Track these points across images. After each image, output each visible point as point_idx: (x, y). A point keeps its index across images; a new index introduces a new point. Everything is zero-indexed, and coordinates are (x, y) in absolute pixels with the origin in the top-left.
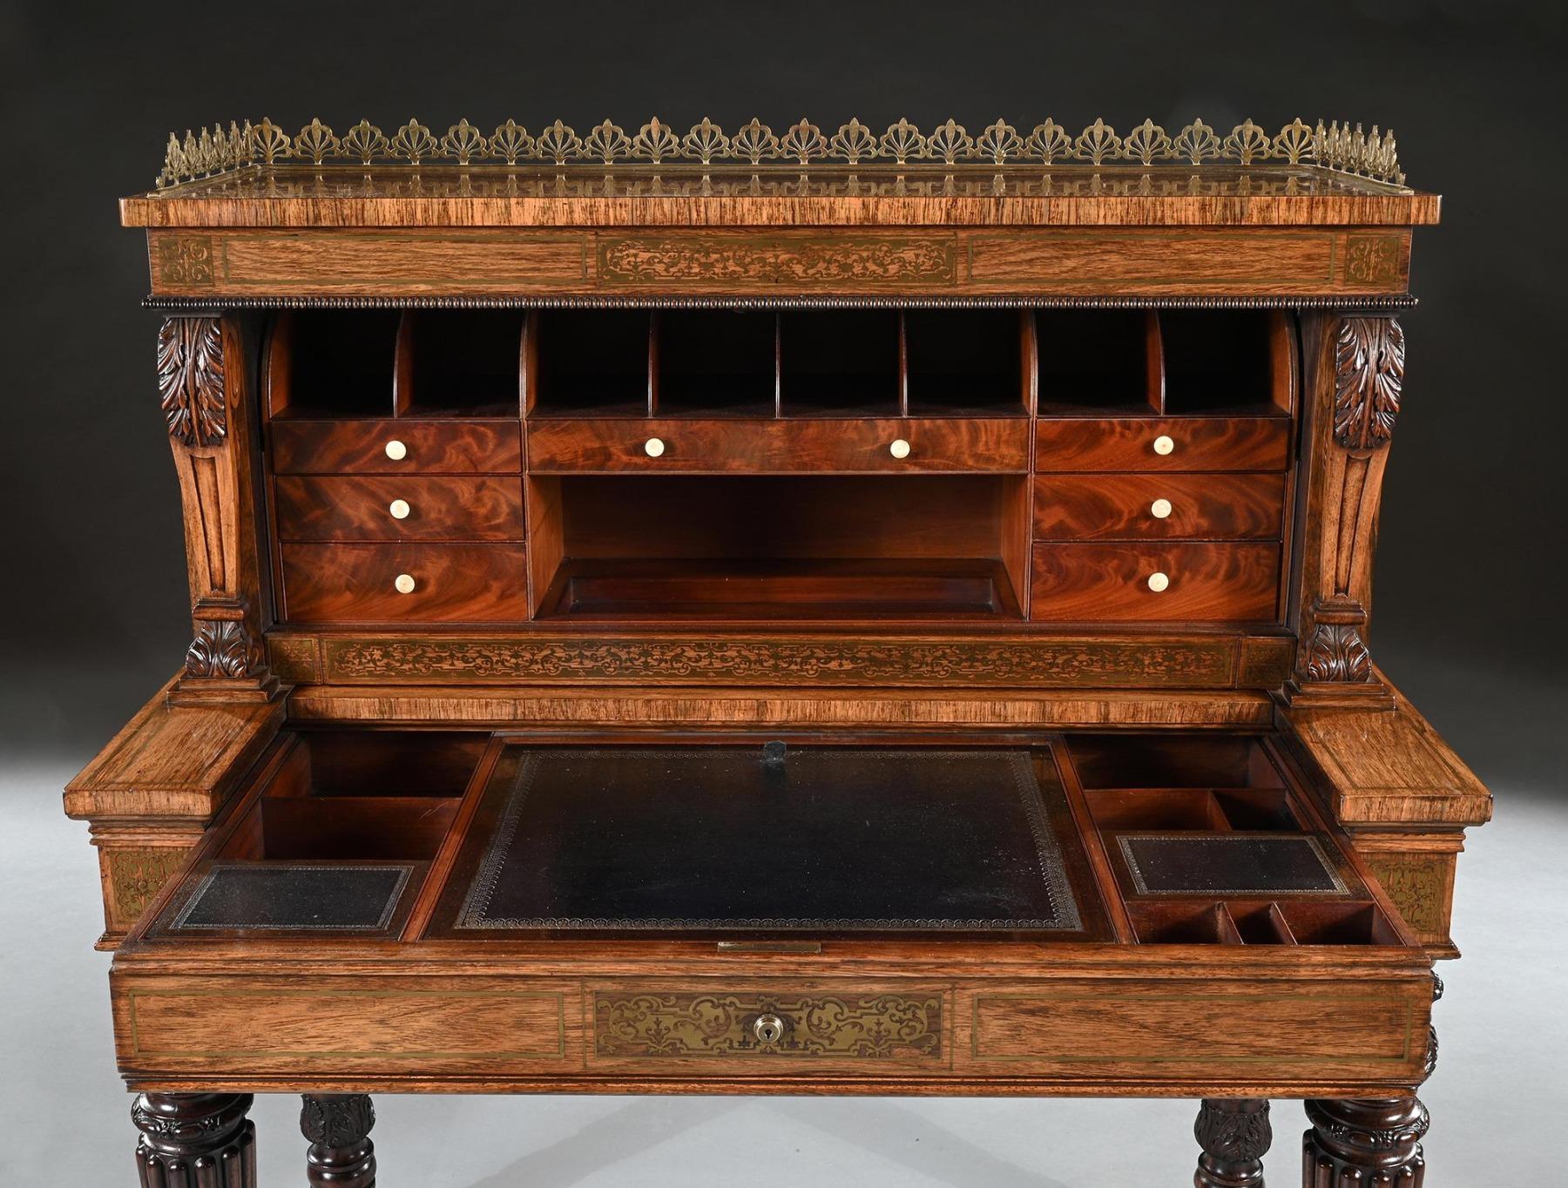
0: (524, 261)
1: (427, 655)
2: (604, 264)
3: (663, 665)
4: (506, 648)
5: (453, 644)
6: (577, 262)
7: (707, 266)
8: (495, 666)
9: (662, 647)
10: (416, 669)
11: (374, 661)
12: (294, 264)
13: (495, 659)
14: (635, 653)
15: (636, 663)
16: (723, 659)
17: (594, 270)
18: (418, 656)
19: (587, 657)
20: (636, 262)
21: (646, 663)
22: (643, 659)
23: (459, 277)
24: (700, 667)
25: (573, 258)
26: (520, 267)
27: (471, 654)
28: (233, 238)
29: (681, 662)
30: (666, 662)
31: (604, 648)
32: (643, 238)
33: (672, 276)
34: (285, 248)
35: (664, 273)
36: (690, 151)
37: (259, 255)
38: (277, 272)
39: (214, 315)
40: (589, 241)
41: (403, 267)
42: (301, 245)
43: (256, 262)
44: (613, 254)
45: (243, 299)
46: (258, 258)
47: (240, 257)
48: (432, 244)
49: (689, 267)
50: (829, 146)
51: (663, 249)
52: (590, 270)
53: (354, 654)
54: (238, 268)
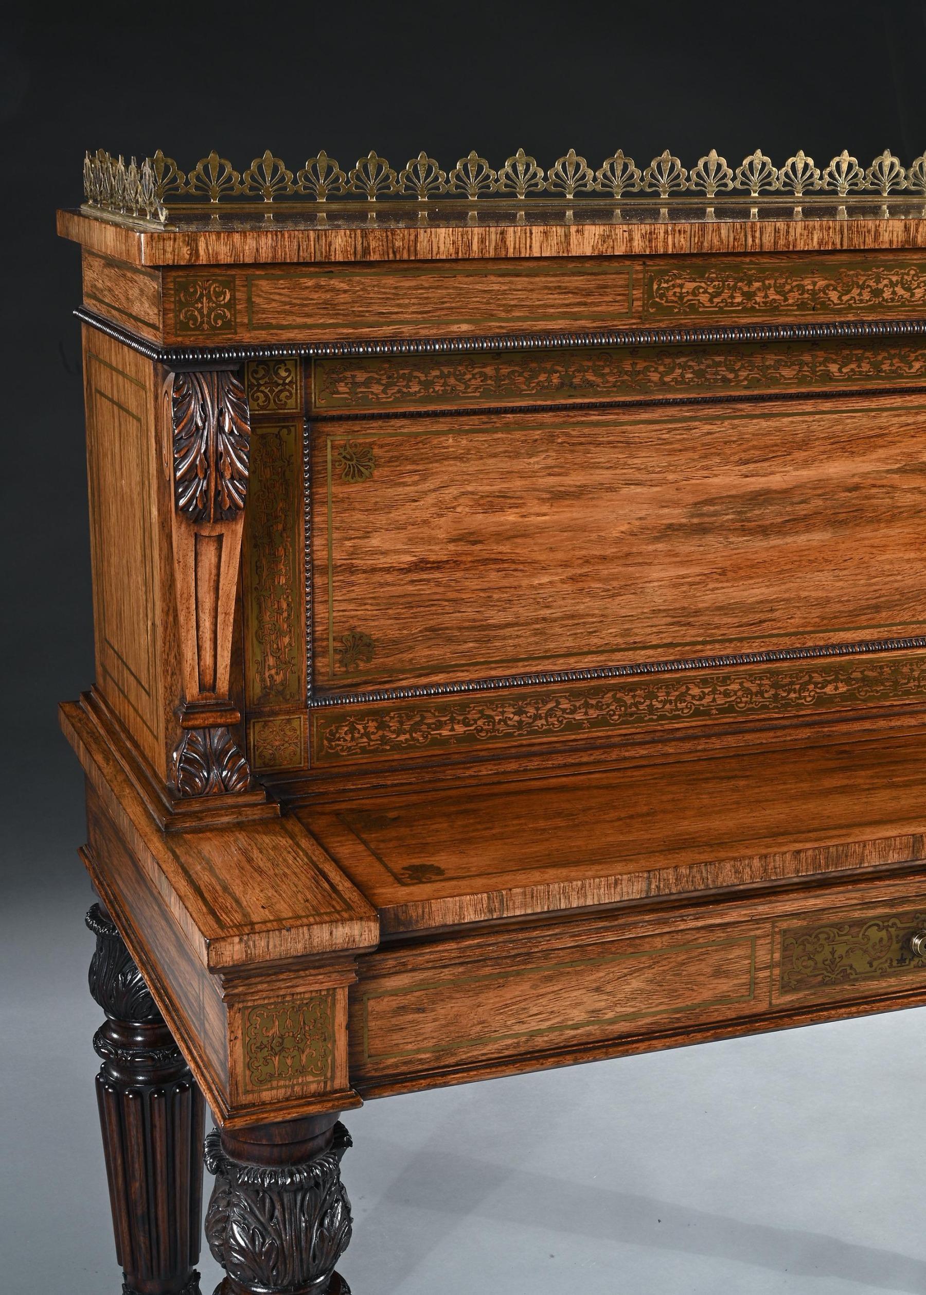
0: (571, 295)
1: (425, 721)
2: (651, 296)
3: (668, 706)
4: (510, 705)
5: (455, 705)
6: (623, 295)
7: (749, 296)
8: (497, 727)
9: (667, 687)
10: (413, 739)
11: (367, 734)
12: (328, 306)
13: (497, 718)
14: (640, 696)
15: (642, 707)
16: (726, 694)
17: (640, 303)
18: (416, 723)
19: (593, 706)
20: (681, 293)
21: (651, 706)
22: (648, 702)
23: (503, 315)
24: (704, 705)
25: (620, 290)
26: (566, 302)
27: (473, 715)
28: (260, 277)
29: (685, 701)
30: (672, 703)
31: (610, 695)
32: (689, 267)
33: (716, 307)
34: (318, 287)
35: (708, 304)
36: (556, 185)
37: (289, 296)
38: (308, 315)
39: (232, 368)
40: (637, 272)
41: (445, 305)
42: (335, 283)
43: (285, 303)
44: (659, 285)
45: (270, 348)
46: (288, 300)
47: (267, 298)
48: (477, 279)
49: (732, 297)
50: (688, 179)
51: (708, 278)
52: (636, 303)
53: (346, 729)
54: (264, 311)
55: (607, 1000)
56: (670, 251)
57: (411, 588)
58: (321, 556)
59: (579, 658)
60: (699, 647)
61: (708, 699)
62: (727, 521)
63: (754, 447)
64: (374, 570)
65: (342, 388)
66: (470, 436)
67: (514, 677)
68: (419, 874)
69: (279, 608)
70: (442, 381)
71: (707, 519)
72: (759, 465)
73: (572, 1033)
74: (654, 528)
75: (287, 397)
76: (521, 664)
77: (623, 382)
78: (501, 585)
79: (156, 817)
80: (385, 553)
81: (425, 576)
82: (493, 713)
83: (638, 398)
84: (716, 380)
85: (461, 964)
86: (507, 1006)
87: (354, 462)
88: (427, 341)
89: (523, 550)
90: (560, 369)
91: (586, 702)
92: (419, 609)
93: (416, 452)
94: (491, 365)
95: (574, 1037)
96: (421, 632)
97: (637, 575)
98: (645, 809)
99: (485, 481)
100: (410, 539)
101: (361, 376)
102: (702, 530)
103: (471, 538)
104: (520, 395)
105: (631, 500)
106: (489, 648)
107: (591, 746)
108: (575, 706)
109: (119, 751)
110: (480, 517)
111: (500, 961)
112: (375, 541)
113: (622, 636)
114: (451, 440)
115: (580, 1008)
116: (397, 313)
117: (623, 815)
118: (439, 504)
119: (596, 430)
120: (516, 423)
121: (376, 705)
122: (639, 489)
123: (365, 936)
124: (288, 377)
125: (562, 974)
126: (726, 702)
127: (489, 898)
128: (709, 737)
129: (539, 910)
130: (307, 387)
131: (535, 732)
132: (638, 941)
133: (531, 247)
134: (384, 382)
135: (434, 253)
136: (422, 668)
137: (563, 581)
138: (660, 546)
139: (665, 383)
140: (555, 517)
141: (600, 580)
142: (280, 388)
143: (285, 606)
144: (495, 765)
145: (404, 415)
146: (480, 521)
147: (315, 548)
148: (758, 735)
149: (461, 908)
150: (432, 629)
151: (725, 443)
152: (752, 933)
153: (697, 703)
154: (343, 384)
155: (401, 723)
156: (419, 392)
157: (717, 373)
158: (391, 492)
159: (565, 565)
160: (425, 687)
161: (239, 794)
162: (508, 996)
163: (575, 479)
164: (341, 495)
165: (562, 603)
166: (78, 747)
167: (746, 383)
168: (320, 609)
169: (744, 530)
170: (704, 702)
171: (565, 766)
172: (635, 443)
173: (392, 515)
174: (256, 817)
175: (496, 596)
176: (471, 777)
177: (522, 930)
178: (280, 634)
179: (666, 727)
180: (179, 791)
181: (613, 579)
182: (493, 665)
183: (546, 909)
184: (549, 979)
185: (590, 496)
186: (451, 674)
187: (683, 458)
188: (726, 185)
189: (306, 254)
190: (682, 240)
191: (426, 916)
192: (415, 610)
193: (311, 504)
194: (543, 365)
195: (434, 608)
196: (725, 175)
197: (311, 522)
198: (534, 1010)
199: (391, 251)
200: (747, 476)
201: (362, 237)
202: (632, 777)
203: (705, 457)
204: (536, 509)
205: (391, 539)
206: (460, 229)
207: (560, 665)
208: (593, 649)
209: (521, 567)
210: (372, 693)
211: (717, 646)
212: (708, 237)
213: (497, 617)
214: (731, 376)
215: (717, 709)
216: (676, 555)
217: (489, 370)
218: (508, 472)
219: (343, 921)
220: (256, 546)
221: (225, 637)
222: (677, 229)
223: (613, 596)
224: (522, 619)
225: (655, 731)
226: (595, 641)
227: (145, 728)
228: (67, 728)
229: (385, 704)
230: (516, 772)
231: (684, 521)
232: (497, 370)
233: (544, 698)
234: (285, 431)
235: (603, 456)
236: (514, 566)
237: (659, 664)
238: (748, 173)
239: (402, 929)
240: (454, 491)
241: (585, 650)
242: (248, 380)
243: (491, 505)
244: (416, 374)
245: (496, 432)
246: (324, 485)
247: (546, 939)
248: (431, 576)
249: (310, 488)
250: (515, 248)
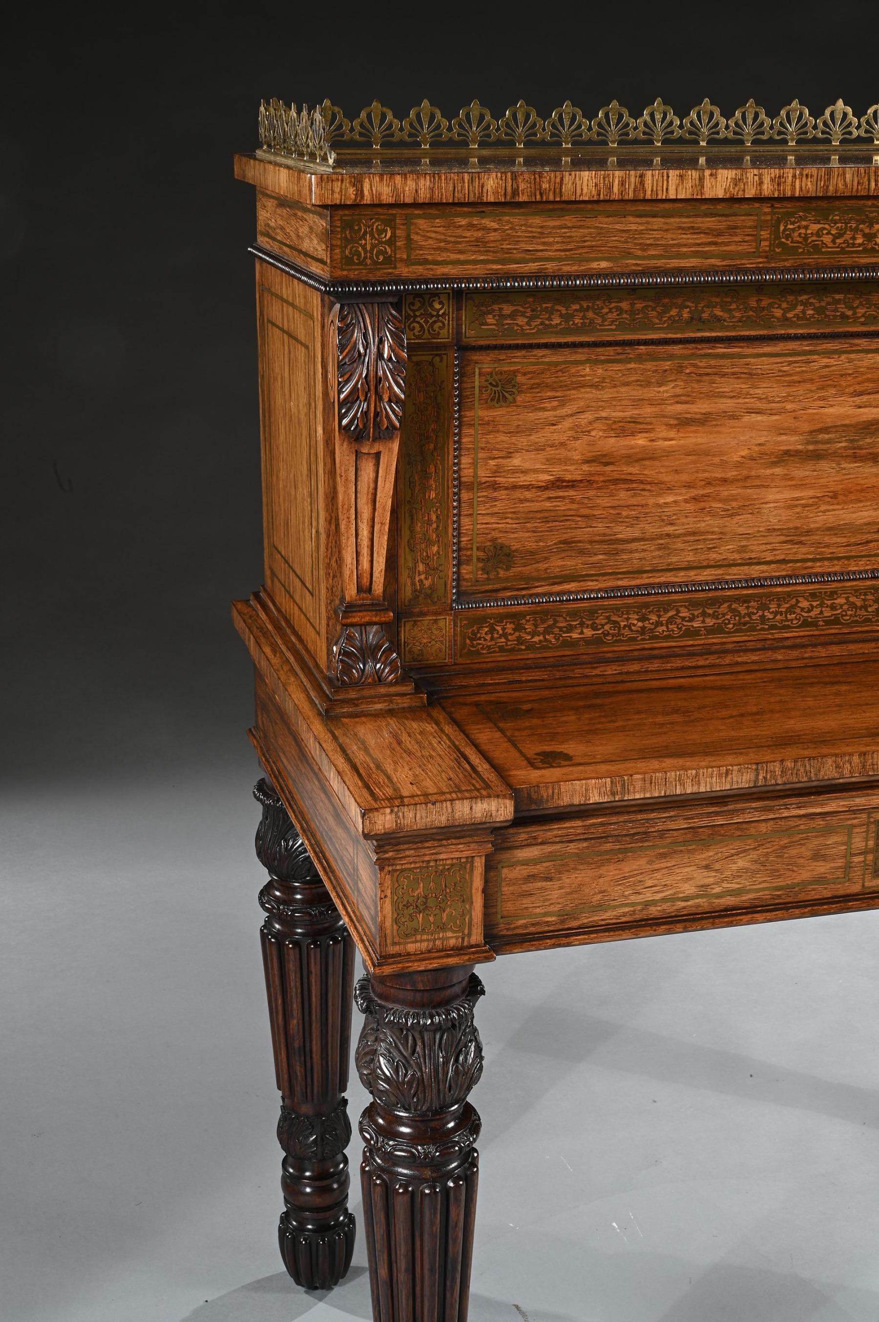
0: (702, 235)
1: (558, 625)
2: (777, 237)
3: (778, 617)
4: (634, 612)
5: (584, 611)
6: (751, 235)
7: (869, 237)
8: (622, 631)
9: (778, 600)
10: (546, 640)
11: (504, 635)
12: (479, 243)
13: (622, 624)
14: (753, 607)
15: (754, 617)
16: (833, 607)
17: (767, 243)
18: (549, 626)
19: (709, 615)
20: (806, 234)
21: (763, 617)
22: (760, 613)
23: (639, 253)
24: (811, 617)
25: (749, 231)
26: (698, 242)
27: (601, 620)
28: (419, 217)
29: (794, 613)
30: (781, 614)
31: (726, 605)
32: (814, 210)
33: (838, 247)
34: (471, 226)
35: (831, 245)
36: (690, 133)
37: (444, 234)
38: (461, 252)
39: (391, 300)
40: (765, 214)
41: (586, 244)
42: (487, 222)
43: (440, 241)
44: (786, 226)
45: (426, 282)
46: (443, 237)
47: (424, 236)
48: (616, 219)
49: (854, 238)
50: (815, 127)
51: (832, 220)
52: (763, 243)
53: (486, 629)
54: (421, 248)
55: (715, 876)
56: (797, 195)
57: (548, 504)
58: (467, 473)
59: (698, 571)
60: (809, 564)
61: (816, 612)
62: (840, 448)
63: (869, 380)
64: (515, 487)
65: (490, 319)
66: (606, 366)
67: (639, 587)
68: (550, 759)
69: (429, 520)
70: (582, 314)
71: (821, 447)
72: (872, 396)
73: (683, 904)
74: (772, 453)
75: (440, 328)
76: (645, 575)
77: (748, 317)
78: (630, 503)
79: (317, 702)
80: (525, 472)
81: (561, 494)
82: (619, 619)
83: (761, 333)
84: (835, 317)
85: (586, 840)
86: (625, 878)
87: (499, 389)
88: (569, 277)
89: (651, 472)
90: (690, 304)
91: (704, 611)
92: (554, 524)
93: (557, 380)
94: (627, 300)
95: (684, 908)
96: (555, 544)
97: (755, 497)
98: (754, 709)
99: (618, 408)
100: (548, 460)
101: (507, 309)
102: (816, 456)
103: (603, 459)
104: (653, 328)
105: (752, 427)
106: (616, 560)
107: (707, 651)
108: (693, 615)
109: (285, 644)
110: (612, 440)
111: (620, 838)
112: (516, 461)
113: (739, 552)
114: (588, 369)
115: (691, 882)
116: (542, 250)
117: (734, 714)
118: (575, 428)
119: (722, 362)
120: (647, 354)
121: (514, 609)
122: (759, 418)
123: (501, 811)
124: (441, 309)
125: (675, 852)
126: (832, 615)
127: (612, 782)
128: (815, 645)
129: (657, 795)
130: (459, 319)
131: (656, 637)
132: (745, 826)
133: (667, 189)
134: (528, 315)
135: (578, 194)
136: (556, 577)
137: (686, 501)
138: (777, 470)
139: (787, 319)
140: (682, 442)
141: (720, 501)
142: (434, 319)
143: (434, 518)
144: (619, 665)
145: (546, 346)
146: (613, 444)
147: (462, 466)
148: (861, 645)
149: (586, 790)
150: (564, 542)
151: (842, 376)
152: (849, 822)
153: (806, 615)
154: (490, 316)
155: (536, 626)
156: (560, 324)
157: (836, 310)
158: (532, 416)
159: (689, 486)
160: (559, 594)
161: (391, 684)
162: (627, 869)
163: (701, 407)
164: (486, 419)
165: (684, 520)
166: (249, 640)
167: (863, 320)
168: (465, 521)
169: (855, 457)
170: (812, 614)
171: (683, 668)
172: (758, 374)
173: (532, 437)
174: (405, 705)
175: (624, 513)
176: (597, 676)
177: (640, 811)
178: (430, 543)
179: (776, 636)
180: (338, 680)
181: (732, 500)
182: (620, 576)
183: (663, 794)
184: (663, 856)
185: (714, 423)
186: (582, 583)
187: (801, 389)
188: (850, 133)
189: (460, 195)
190: (809, 183)
191: (556, 797)
192: (550, 524)
193: (459, 426)
194: (675, 301)
195: (568, 523)
196: (850, 124)
197: (459, 442)
198: (649, 883)
199: (538, 193)
200: (860, 407)
201: (512, 179)
202: (743, 680)
203: (822, 388)
204: (664, 434)
205: (531, 459)
206: (603, 172)
207: (680, 577)
208: (712, 563)
209: (648, 487)
210: (510, 598)
211: (826, 563)
212: (833, 181)
213: (624, 532)
214: (850, 313)
215: (824, 621)
216: (792, 479)
217: (625, 305)
218: (639, 400)
219: (482, 798)
220: (409, 463)
221: (381, 545)
222: (805, 173)
223: (731, 516)
224: (648, 535)
225: (765, 640)
226: (715, 556)
227: (308, 624)
228: (239, 624)
229: (522, 608)
230: (638, 672)
231: (800, 447)
232: (632, 305)
233: (666, 607)
234: (437, 359)
235: (727, 386)
236: (642, 486)
237: (771, 578)
238: (872, 122)
239: (534, 807)
240: (589, 416)
241: (705, 564)
242: (406, 311)
243: (623, 429)
244: (558, 307)
245: (629, 363)
246: (471, 409)
247: (662, 821)
248: (566, 494)
249: (459, 411)
250: (652, 190)
